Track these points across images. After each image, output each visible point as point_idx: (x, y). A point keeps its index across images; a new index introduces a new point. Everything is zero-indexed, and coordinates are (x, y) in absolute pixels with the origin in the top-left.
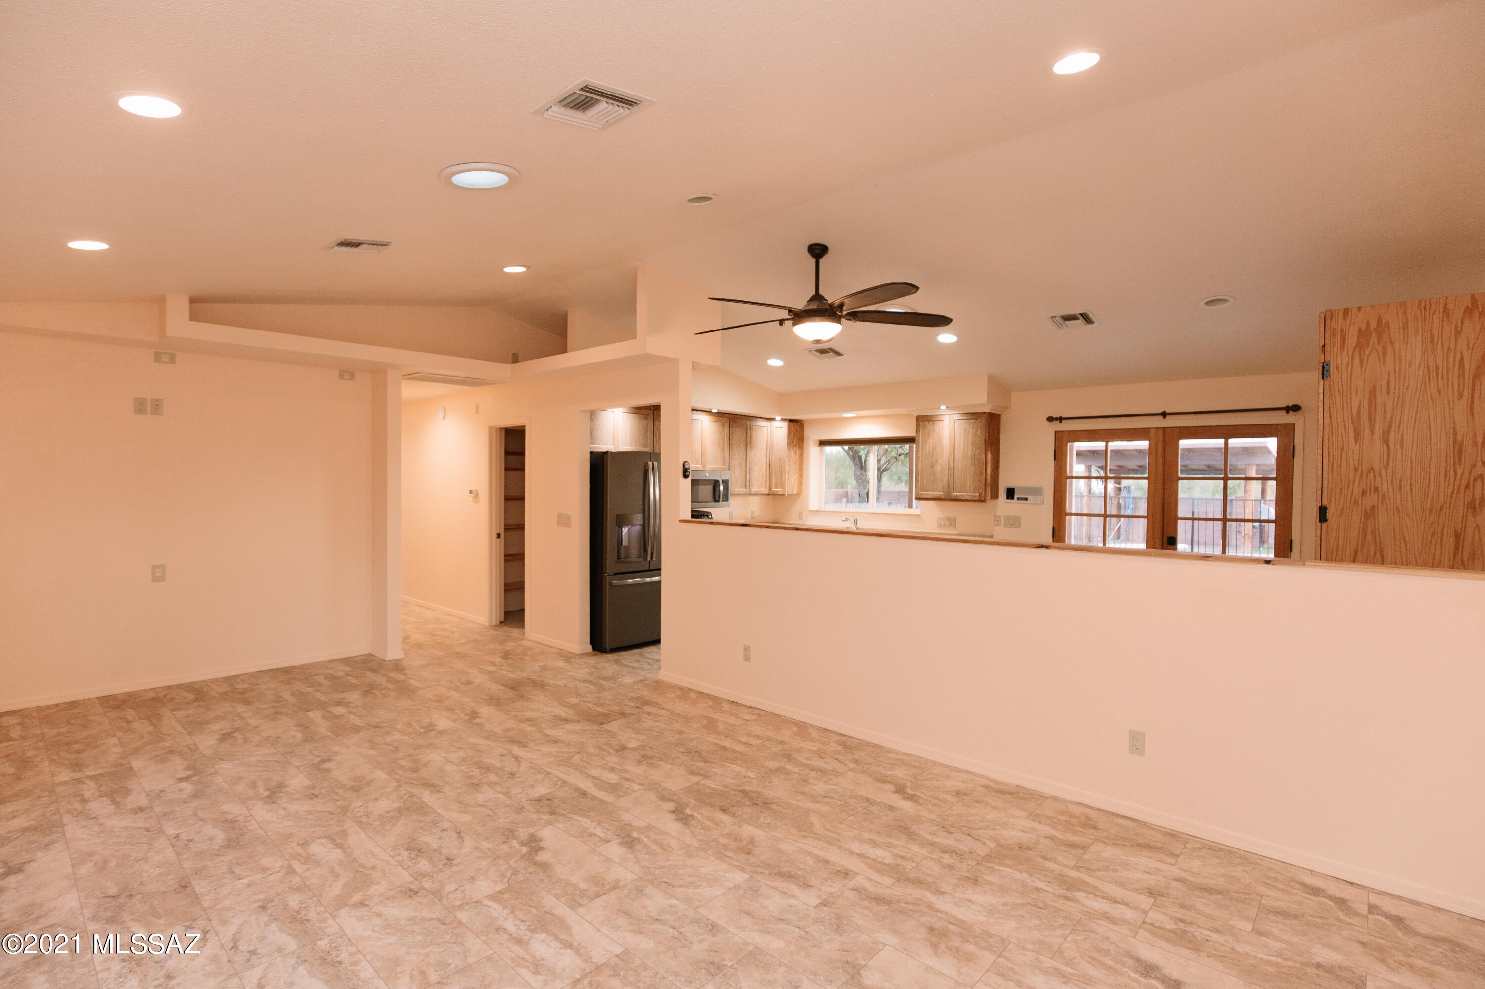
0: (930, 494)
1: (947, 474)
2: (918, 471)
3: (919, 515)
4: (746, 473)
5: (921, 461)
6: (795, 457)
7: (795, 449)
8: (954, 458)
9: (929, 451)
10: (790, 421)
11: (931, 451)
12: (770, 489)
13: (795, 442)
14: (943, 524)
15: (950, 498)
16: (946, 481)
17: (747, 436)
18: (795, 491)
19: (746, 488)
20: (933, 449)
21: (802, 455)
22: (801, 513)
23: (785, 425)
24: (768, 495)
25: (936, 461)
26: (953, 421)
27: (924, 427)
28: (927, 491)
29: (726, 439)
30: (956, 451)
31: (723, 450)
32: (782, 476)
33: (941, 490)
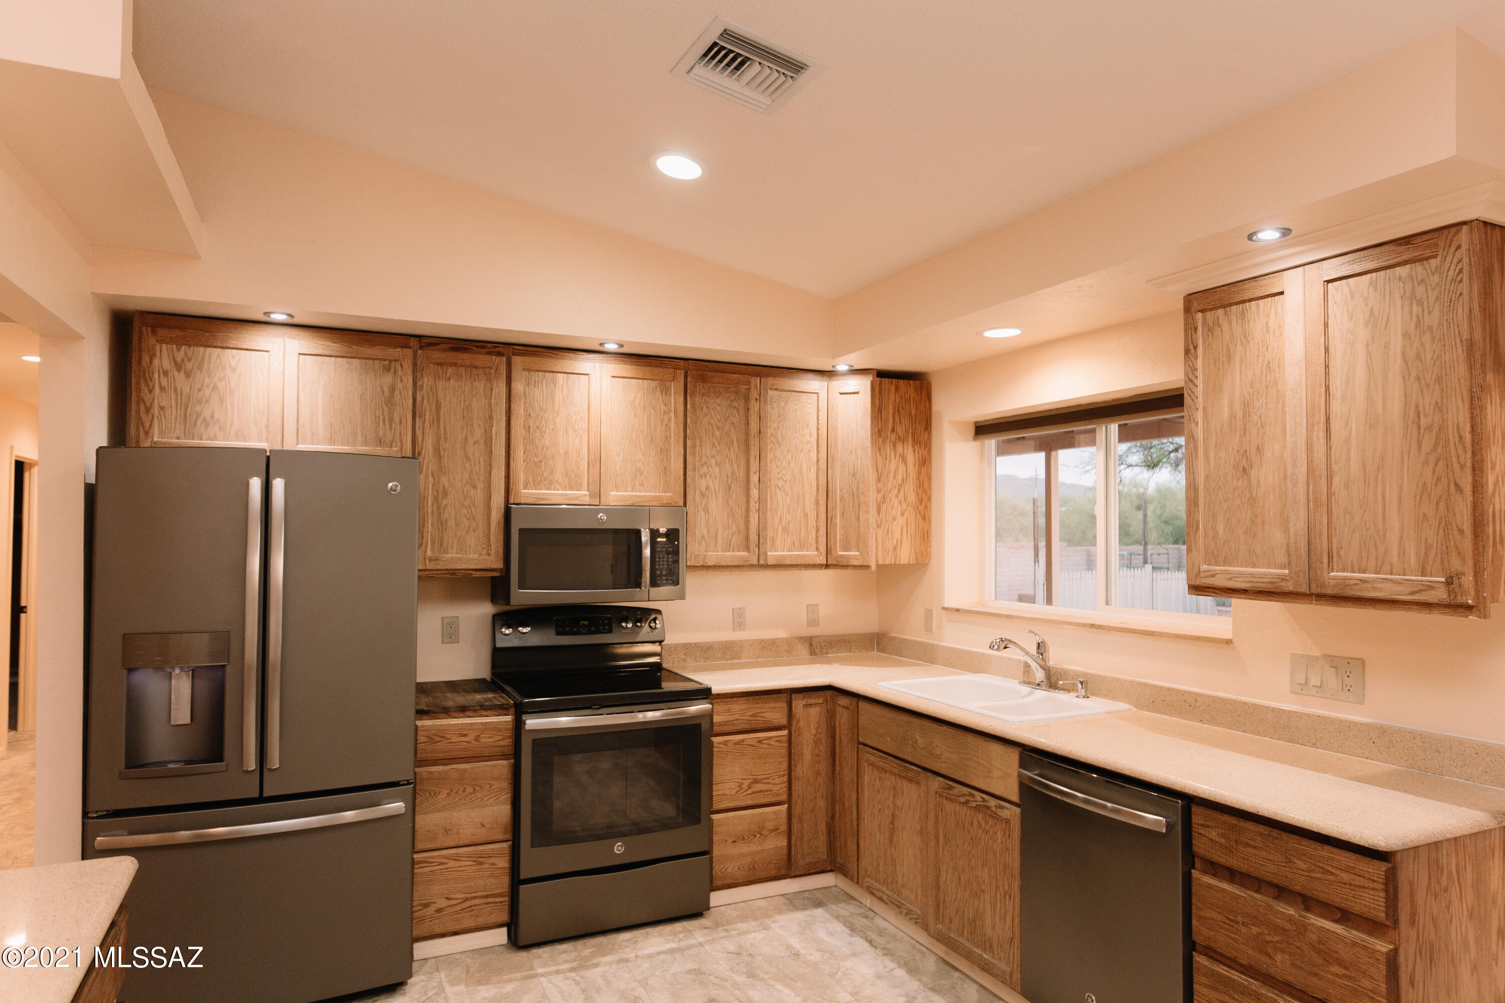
0: (1242, 574)
1: (1302, 496)
2: (1196, 490)
3: (1229, 642)
4: (748, 511)
5: (1207, 457)
6: (902, 467)
7: (900, 449)
8: (1328, 430)
9: (1233, 416)
10: (882, 374)
11: (1240, 415)
12: (828, 551)
13: (900, 430)
14: (1315, 680)
15: (1315, 590)
16: (1298, 522)
17: (747, 417)
18: (905, 556)
19: (748, 549)
20: (1247, 405)
21: (925, 462)
22: (928, 614)
23: (862, 385)
24: (827, 566)
25: (1259, 450)
26: (1319, 288)
27: (1209, 330)
28: (1226, 561)
29: (675, 426)
30: (1336, 406)
31: (664, 452)
32: (858, 519)
33: (1281, 558)
